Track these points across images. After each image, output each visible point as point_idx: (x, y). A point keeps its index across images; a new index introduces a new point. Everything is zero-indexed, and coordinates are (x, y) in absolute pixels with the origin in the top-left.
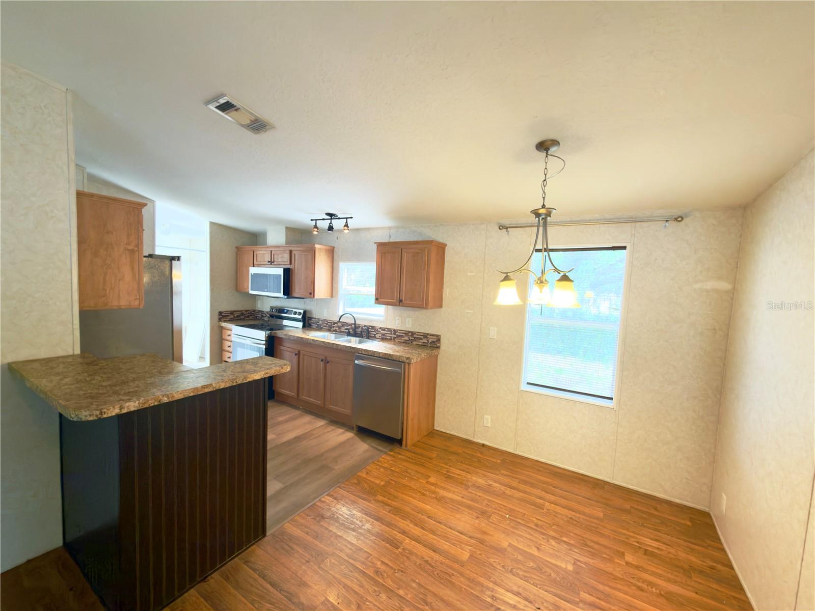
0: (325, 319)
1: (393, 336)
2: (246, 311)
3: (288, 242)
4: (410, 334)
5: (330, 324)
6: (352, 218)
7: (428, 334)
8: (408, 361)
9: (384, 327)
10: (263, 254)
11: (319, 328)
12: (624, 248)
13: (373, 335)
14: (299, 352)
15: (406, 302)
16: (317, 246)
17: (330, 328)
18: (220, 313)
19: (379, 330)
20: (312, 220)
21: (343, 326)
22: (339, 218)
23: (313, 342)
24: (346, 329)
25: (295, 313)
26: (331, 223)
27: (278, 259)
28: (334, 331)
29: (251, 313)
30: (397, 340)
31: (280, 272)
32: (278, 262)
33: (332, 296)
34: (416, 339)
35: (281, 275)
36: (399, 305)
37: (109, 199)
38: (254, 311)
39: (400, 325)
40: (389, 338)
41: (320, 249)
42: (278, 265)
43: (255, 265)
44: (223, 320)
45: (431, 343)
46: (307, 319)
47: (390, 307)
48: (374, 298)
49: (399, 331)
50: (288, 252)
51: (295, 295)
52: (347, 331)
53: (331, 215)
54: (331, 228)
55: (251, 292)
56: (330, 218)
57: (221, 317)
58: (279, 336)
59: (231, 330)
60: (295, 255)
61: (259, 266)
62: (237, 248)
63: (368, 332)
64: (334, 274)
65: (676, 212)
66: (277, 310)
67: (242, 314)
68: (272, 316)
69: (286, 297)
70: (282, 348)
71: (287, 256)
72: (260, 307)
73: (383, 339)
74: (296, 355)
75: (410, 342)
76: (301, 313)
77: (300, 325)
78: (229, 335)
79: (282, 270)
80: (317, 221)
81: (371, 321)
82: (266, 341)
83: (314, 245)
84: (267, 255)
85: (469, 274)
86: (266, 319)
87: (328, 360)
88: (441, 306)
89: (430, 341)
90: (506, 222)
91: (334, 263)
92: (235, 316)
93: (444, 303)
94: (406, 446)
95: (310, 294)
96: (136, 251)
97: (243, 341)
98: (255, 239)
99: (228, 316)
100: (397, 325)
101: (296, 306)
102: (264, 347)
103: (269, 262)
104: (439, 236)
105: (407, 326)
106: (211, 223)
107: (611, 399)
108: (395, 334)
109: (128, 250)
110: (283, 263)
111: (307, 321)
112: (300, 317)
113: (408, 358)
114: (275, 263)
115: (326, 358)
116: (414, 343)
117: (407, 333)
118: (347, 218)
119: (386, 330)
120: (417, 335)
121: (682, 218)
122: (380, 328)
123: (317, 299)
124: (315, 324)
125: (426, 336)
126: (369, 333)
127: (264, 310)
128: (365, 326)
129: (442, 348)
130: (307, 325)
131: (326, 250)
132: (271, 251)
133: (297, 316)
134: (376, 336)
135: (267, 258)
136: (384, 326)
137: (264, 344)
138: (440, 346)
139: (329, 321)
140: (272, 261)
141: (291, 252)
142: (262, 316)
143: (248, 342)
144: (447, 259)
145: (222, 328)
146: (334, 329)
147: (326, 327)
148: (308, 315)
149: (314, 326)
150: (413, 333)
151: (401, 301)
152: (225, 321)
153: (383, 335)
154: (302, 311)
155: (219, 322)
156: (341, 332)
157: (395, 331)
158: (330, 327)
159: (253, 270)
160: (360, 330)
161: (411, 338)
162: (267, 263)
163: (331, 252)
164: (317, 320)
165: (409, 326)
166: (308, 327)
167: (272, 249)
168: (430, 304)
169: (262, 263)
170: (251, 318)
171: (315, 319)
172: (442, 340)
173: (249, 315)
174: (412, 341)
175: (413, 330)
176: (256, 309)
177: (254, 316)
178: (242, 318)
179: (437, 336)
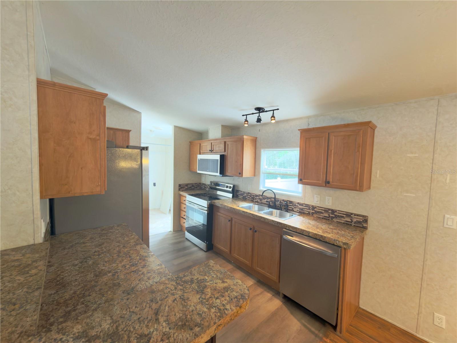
0: (249, 192)
1: (311, 211)
2: (195, 184)
3: (223, 136)
4: (330, 211)
5: (253, 196)
6: (278, 109)
7: (352, 214)
8: (345, 246)
9: (302, 202)
10: (206, 145)
11: (244, 199)
13: (291, 209)
14: (232, 219)
15: (333, 183)
16: (245, 137)
17: (253, 200)
18: (180, 185)
19: (297, 205)
20: (243, 115)
21: (264, 199)
22: (267, 111)
23: (243, 213)
24: (267, 202)
25: (227, 187)
26: (259, 116)
27: (216, 148)
28: (256, 202)
29: (198, 185)
30: (315, 215)
31: (218, 157)
32: (216, 150)
33: (255, 175)
34: (336, 216)
35: (218, 160)
36: (326, 186)
37: (73, 89)
38: (200, 184)
39: (318, 203)
40: (308, 212)
41: (247, 139)
42: (216, 153)
43: (201, 154)
44: (181, 190)
46: (235, 192)
48: (297, 179)
49: (317, 208)
50: (223, 143)
51: (227, 174)
52: (268, 203)
53: (260, 110)
54: (259, 120)
55: (198, 172)
56: (259, 112)
57: (180, 188)
58: (217, 205)
59: (186, 197)
60: (228, 144)
61: (204, 153)
62: (190, 142)
63: (287, 205)
64: (257, 159)
66: (214, 184)
67: (193, 186)
68: (211, 188)
69: (221, 175)
70: (219, 214)
71: (222, 146)
72: (203, 181)
73: (302, 213)
74: (229, 221)
75: (330, 219)
76: (231, 187)
77: (230, 195)
78: (185, 201)
79: (219, 156)
80: (247, 116)
82: (208, 208)
83: (243, 136)
84: (209, 146)
85: (409, 155)
86: (207, 189)
87: (256, 230)
88: (370, 189)
89: (355, 220)
91: (256, 150)
92: (189, 187)
93: (372, 185)
94: (341, 333)
95: (240, 174)
96: (98, 139)
97: (193, 206)
98: (201, 135)
99: (184, 187)
100: (316, 202)
101: (227, 182)
102: (206, 212)
103: (210, 151)
106: (175, 126)
108: (313, 210)
109: (90, 139)
110: (219, 151)
111: (236, 193)
112: (231, 190)
113: (345, 244)
114: (214, 151)
115: (254, 227)
116: (335, 220)
117: (327, 210)
118: (273, 110)
119: (304, 205)
120: (338, 213)
122: (298, 203)
123: (244, 178)
124: (241, 195)
125: (349, 215)
126: (288, 207)
127: (206, 183)
128: (283, 200)
129: (369, 229)
131: (251, 139)
132: (212, 143)
133: (228, 189)
134: (294, 209)
135: (209, 148)
137: (206, 210)
138: (367, 227)
139: (252, 194)
140: (212, 150)
141: (225, 142)
142: (205, 187)
143: (196, 207)
145: (180, 196)
146: (256, 200)
147: (250, 198)
148: (236, 188)
149: (241, 197)
150: (333, 211)
151: (328, 183)
152: (182, 191)
153: (302, 209)
154: (232, 186)
155: (179, 191)
156: (262, 203)
157: (314, 208)
158: (252, 198)
159: (200, 157)
160: (279, 203)
161: (331, 215)
162: (209, 151)
163: (255, 141)
164: (243, 192)
166: (236, 197)
167: (212, 142)
168: (360, 186)
169: (206, 152)
170: (198, 188)
171: (242, 191)
172: (369, 221)
173: (197, 186)
174: (332, 218)
175: (333, 208)
176: (201, 182)
177: (200, 187)
178: (192, 189)
179: (363, 216)
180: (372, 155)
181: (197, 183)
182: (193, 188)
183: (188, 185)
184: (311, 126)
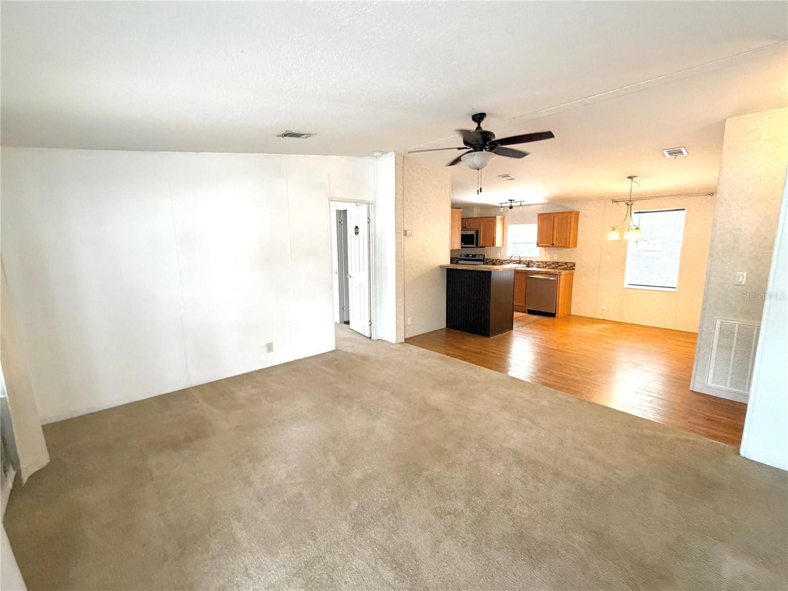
0: (499, 259)
4: (556, 263)
5: (501, 261)
6: (524, 201)
7: (567, 262)
8: (559, 274)
12: (684, 209)
13: (532, 266)
15: (556, 245)
16: (498, 217)
19: (535, 263)
20: (499, 204)
22: (516, 202)
25: (477, 257)
26: (511, 205)
30: (547, 267)
31: (473, 232)
33: (504, 244)
34: (559, 266)
35: (474, 234)
36: (552, 247)
39: (549, 259)
40: (542, 266)
42: (472, 229)
45: (571, 267)
46: (484, 260)
47: (543, 248)
48: (536, 244)
49: (548, 262)
53: (512, 200)
54: (511, 207)
56: (511, 202)
64: (505, 232)
65: (711, 191)
66: (465, 256)
69: (476, 247)
73: (539, 267)
77: (481, 263)
79: (475, 232)
80: (503, 204)
81: (530, 258)
85: (593, 228)
88: (576, 247)
89: (569, 266)
90: (617, 198)
91: (505, 225)
93: (578, 244)
94: (558, 318)
95: (493, 244)
104: (575, 207)
105: (554, 259)
107: (675, 288)
108: (546, 264)
113: (559, 272)
116: (559, 268)
117: (554, 263)
118: (521, 201)
119: (540, 262)
120: (561, 263)
121: (713, 194)
124: (491, 262)
125: (566, 264)
126: (529, 265)
128: (526, 261)
129: (576, 269)
130: (485, 263)
131: (501, 218)
133: (479, 258)
134: (534, 266)
136: (538, 260)
140: (466, 226)
144: (580, 220)
147: (499, 263)
148: (486, 257)
150: (558, 263)
151: (553, 244)
153: (538, 265)
154: (482, 255)
157: (546, 262)
163: (503, 219)
164: (492, 259)
165: (556, 258)
168: (571, 245)
172: (576, 266)
174: (557, 267)
175: (546, 261)
179: (573, 263)
180: (577, 229)
184: (544, 212)
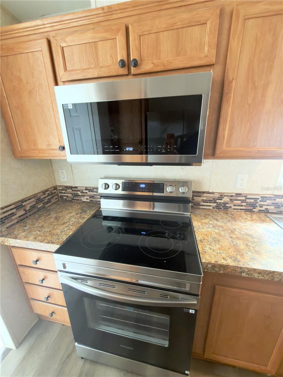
2: (44, 192)
29: (52, 193)
38: (55, 188)
67: (39, 200)
92: (28, 208)
170: (53, 201)
173: (49, 197)
176: (58, 184)
177: (56, 197)
178: (39, 210)
181: (47, 190)
182: (40, 205)
183: (23, 204)
